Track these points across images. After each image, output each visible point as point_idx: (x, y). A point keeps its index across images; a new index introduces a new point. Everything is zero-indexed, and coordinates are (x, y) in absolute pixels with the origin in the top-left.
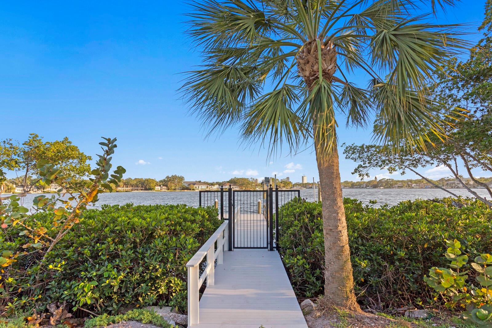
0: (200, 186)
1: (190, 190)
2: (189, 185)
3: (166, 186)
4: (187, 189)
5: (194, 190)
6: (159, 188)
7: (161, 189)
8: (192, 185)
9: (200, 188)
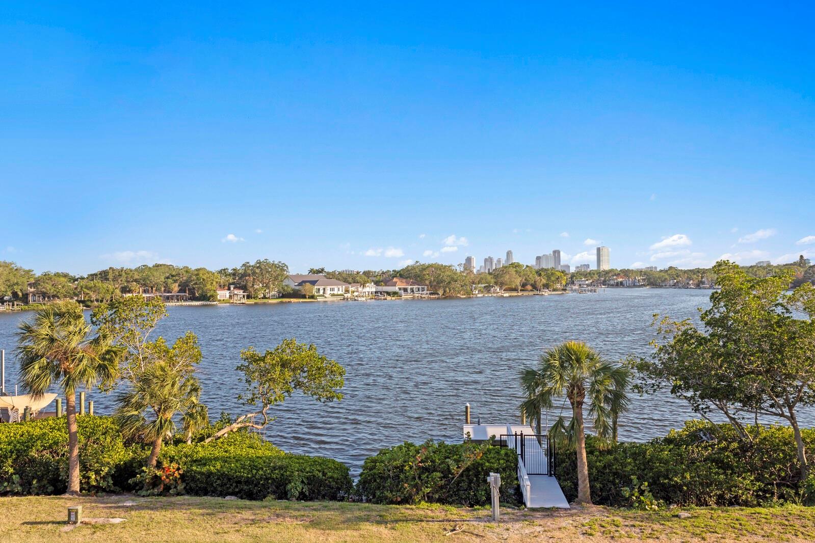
0: (328, 288)
1: (304, 297)
2: (300, 284)
3: (244, 288)
4: (296, 294)
5: (312, 297)
6: (227, 293)
7: (230, 297)
8: (308, 285)
9: (328, 292)
